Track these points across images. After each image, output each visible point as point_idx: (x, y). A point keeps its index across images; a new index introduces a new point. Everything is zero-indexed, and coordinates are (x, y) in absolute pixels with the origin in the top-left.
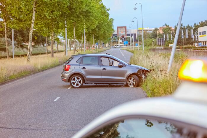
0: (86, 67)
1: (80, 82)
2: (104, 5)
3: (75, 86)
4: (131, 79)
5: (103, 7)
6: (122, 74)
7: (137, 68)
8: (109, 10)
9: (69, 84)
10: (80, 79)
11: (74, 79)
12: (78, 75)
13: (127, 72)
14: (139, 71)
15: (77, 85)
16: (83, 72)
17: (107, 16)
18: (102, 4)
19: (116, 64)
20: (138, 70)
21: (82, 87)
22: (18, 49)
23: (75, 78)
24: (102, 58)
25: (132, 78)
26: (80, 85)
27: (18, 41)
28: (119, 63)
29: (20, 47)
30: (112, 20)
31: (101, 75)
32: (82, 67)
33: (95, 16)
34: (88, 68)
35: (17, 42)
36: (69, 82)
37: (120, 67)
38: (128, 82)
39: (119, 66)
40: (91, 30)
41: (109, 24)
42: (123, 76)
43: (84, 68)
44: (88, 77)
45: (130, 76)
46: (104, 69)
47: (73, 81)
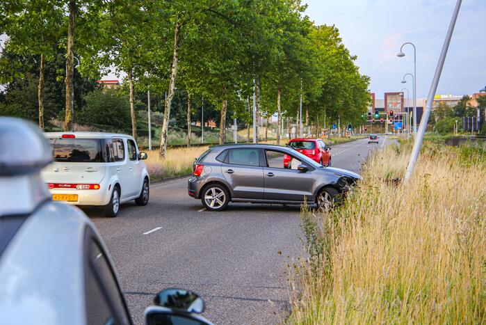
0: (233, 169)
1: (222, 199)
2: (345, 47)
3: (211, 206)
4: (324, 195)
5: (343, 52)
6: (307, 185)
7: (337, 173)
8: (355, 58)
9: (199, 202)
10: (223, 193)
11: (210, 193)
12: (218, 185)
13: (315, 181)
14: (340, 180)
15: (216, 204)
16: (228, 179)
18: (342, 47)
20: (339, 177)
21: (226, 208)
22: (178, 134)
23: (213, 190)
24: (267, 152)
25: (327, 194)
26: (222, 204)
28: (300, 163)
29: (182, 130)
31: (264, 186)
32: (227, 169)
33: (316, 70)
34: (240, 171)
36: (199, 198)
37: (303, 170)
38: (319, 203)
39: (299, 169)
42: (308, 190)
43: (230, 172)
44: (238, 188)
45: (322, 190)
46: (271, 175)
47: (207, 197)
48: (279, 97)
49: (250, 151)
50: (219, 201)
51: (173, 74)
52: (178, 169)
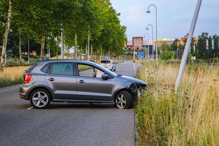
0: (54, 78)
1: (45, 100)
2: (113, 9)
3: (38, 105)
4: (120, 96)
5: (112, 11)
6: (108, 89)
7: (130, 81)
8: (119, 14)
9: (28, 102)
10: (46, 96)
11: (36, 96)
12: (43, 90)
13: (114, 86)
14: (132, 85)
15: (41, 104)
16: (50, 85)
17: (118, 22)
18: (112, 8)
19: (100, 74)
20: (131, 83)
21: (48, 107)
23: (39, 93)
24: (79, 66)
25: (122, 96)
26: (45, 103)
27: (15, 50)
28: (103, 73)
29: (16, 57)
30: (124, 28)
31: (77, 90)
32: (49, 77)
33: (99, 20)
34: (59, 79)
35: (13, 51)
36: (28, 99)
38: (117, 101)
39: (102, 78)
40: (98, 37)
41: (121, 32)
42: (109, 93)
43: (52, 80)
44: (57, 92)
45: (119, 92)
46: (82, 82)
47: (35, 99)
48: (76, 36)
49: (67, 65)
50: (43, 101)
51: (9, 16)
52: (13, 79)
